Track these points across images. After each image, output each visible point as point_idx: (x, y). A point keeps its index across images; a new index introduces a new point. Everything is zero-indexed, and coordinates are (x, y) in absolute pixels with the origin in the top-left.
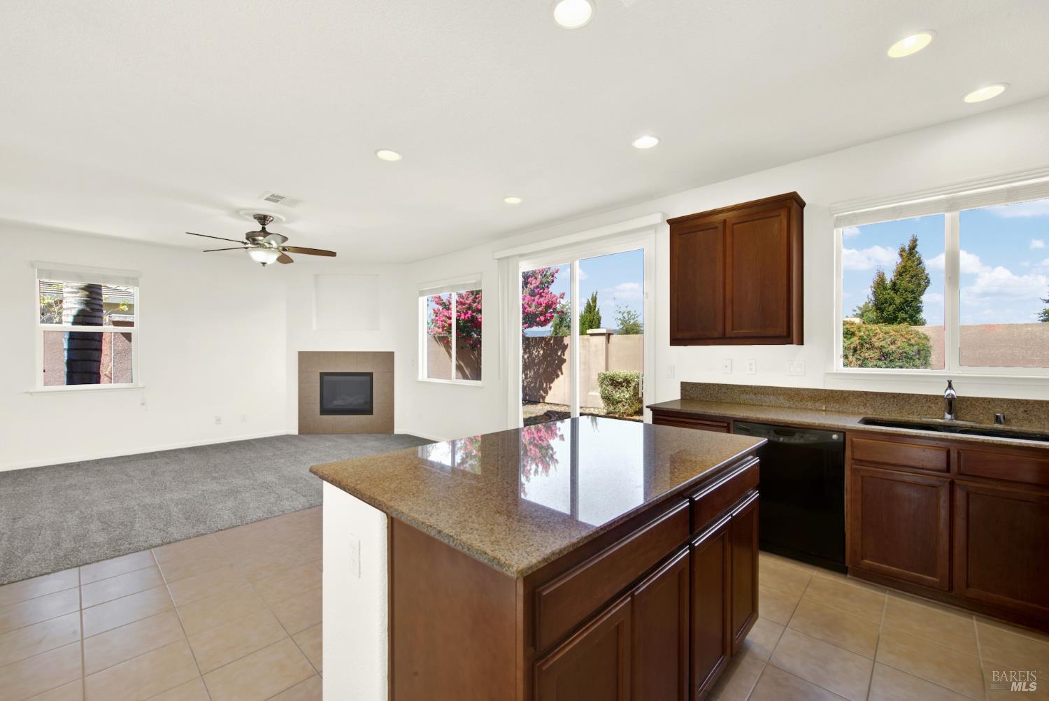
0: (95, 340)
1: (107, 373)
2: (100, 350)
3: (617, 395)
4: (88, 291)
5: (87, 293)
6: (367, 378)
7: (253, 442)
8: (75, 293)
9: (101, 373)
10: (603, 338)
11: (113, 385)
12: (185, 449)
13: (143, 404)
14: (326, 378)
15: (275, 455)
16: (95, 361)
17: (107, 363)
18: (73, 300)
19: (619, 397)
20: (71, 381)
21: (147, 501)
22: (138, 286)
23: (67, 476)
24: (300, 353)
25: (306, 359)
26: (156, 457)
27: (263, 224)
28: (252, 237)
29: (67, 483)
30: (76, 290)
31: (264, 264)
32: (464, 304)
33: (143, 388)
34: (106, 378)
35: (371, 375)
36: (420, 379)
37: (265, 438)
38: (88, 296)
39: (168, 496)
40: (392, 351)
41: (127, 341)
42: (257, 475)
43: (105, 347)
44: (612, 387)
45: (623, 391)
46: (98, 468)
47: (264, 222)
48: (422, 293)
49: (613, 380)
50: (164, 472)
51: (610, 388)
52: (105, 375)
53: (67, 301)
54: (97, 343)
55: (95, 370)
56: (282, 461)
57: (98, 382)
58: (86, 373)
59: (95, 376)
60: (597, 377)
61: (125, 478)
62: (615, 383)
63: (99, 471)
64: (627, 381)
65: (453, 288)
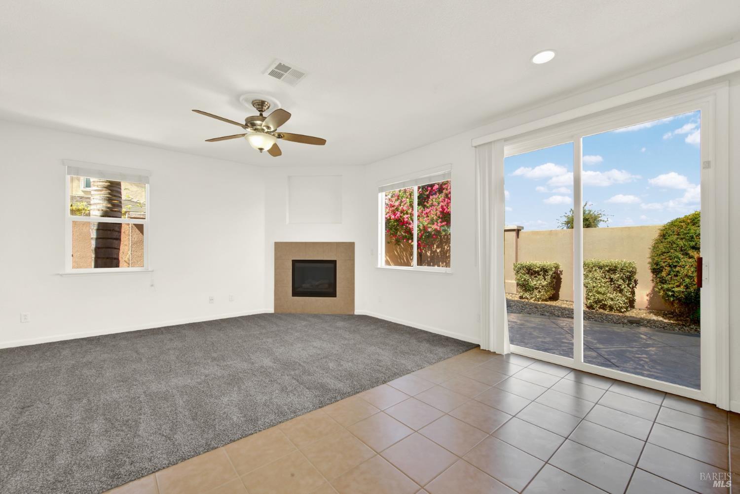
0: (116, 231)
1: (126, 259)
2: (119, 239)
3: (533, 283)
4: (110, 190)
5: (109, 191)
6: (332, 265)
7: (239, 319)
8: (101, 191)
9: (120, 259)
10: (514, 233)
11: (131, 269)
12: (186, 325)
13: (152, 286)
14: (297, 265)
15: (261, 333)
16: (115, 248)
17: (125, 250)
18: (98, 197)
19: (535, 285)
20: (97, 266)
21: (154, 387)
22: (148, 183)
23: (86, 352)
24: (276, 244)
25: (281, 248)
26: (162, 333)
27: (261, 111)
28: (250, 123)
29: (85, 360)
30: (100, 189)
31: (261, 149)
32: (393, 206)
33: (153, 271)
34: (125, 264)
35: (334, 262)
36: (379, 266)
37: (249, 316)
38: (110, 194)
39: (174, 381)
40: (353, 241)
41: (141, 234)
42: (253, 357)
43: (124, 237)
44: (528, 275)
45: (539, 280)
46: (113, 343)
47: (262, 108)
48: (382, 190)
49: (530, 269)
50: (169, 349)
51: (527, 277)
52: (125, 261)
53: (94, 197)
54: (117, 233)
55: (115, 256)
56: (270, 340)
57: (117, 266)
58: (108, 258)
59: (116, 261)
60: (513, 267)
61: (135, 355)
62: (531, 271)
63: (114, 346)
64: (545, 271)
65: (416, 181)
